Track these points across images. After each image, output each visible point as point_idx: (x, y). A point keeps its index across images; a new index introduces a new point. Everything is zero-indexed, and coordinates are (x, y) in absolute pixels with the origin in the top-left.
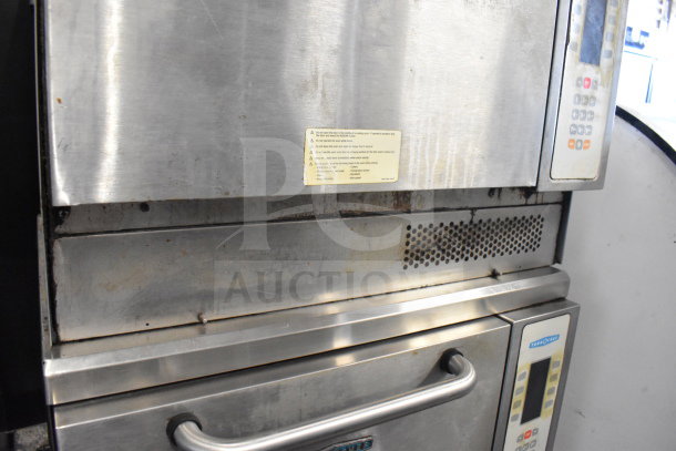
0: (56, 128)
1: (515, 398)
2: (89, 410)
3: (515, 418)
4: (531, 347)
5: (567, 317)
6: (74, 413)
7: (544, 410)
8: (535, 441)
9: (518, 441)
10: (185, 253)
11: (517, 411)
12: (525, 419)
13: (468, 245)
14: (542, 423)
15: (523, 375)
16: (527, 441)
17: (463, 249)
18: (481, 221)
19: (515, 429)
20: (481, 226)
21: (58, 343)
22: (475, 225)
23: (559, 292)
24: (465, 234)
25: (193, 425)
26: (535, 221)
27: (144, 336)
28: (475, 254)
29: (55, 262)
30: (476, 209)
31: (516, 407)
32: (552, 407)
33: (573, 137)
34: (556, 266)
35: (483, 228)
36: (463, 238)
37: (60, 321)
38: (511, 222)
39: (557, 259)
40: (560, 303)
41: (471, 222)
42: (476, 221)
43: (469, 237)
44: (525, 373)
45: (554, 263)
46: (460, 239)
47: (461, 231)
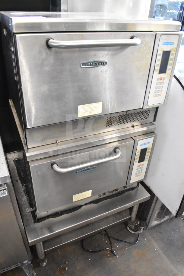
0: (27, 115)
1: (136, 157)
2: (36, 162)
3: (136, 162)
4: (141, 145)
5: (153, 138)
6: (33, 163)
7: (145, 160)
8: (143, 167)
9: (137, 167)
10: (53, 129)
11: (137, 160)
12: (139, 162)
13: (125, 120)
14: (145, 163)
15: (138, 152)
16: (140, 167)
17: (124, 121)
18: (129, 114)
19: (136, 164)
20: (129, 115)
21: (28, 149)
22: (127, 115)
23: (153, 130)
24: (124, 117)
25: (56, 165)
26: (147, 111)
27: (45, 146)
28: (127, 122)
29: (26, 134)
30: (128, 111)
31: (136, 159)
32: (148, 159)
33: (155, 94)
34: (154, 122)
35: (130, 115)
36: (124, 118)
37: (28, 145)
38: (139, 113)
39: (154, 120)
40: (153, 133)
41: (126, 114)
42: (127, 114)
43: (125, 118)
44: (139, 152)
45: (153, 121)
46: (123, 119)
47: (123, 117)
